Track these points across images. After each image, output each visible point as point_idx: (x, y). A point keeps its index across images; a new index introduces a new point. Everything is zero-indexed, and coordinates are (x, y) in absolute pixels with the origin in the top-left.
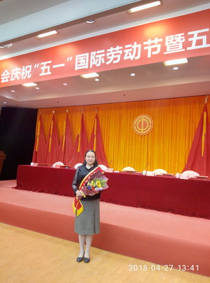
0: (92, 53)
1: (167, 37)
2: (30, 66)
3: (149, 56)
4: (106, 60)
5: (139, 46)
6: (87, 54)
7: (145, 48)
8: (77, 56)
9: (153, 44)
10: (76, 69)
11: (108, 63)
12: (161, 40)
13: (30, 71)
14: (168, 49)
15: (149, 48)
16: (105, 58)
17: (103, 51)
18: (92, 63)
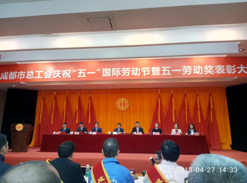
0: (113, 69)
1: (152, 68)
2: (70, 71)
3: (144, 75)
4: (122, 74)
5: (139, 69)
6: (110, 69)
7: (142, 71)
8: (103, 69)
9: (146, 70)
10: (103, 76)
11: (123, 75)
12: (150, 68)
13: (70, 73)
14: (153, 73)
15: (144, 71)
16: (121, 72)
17: (120, 69)
18: (113, 74)
